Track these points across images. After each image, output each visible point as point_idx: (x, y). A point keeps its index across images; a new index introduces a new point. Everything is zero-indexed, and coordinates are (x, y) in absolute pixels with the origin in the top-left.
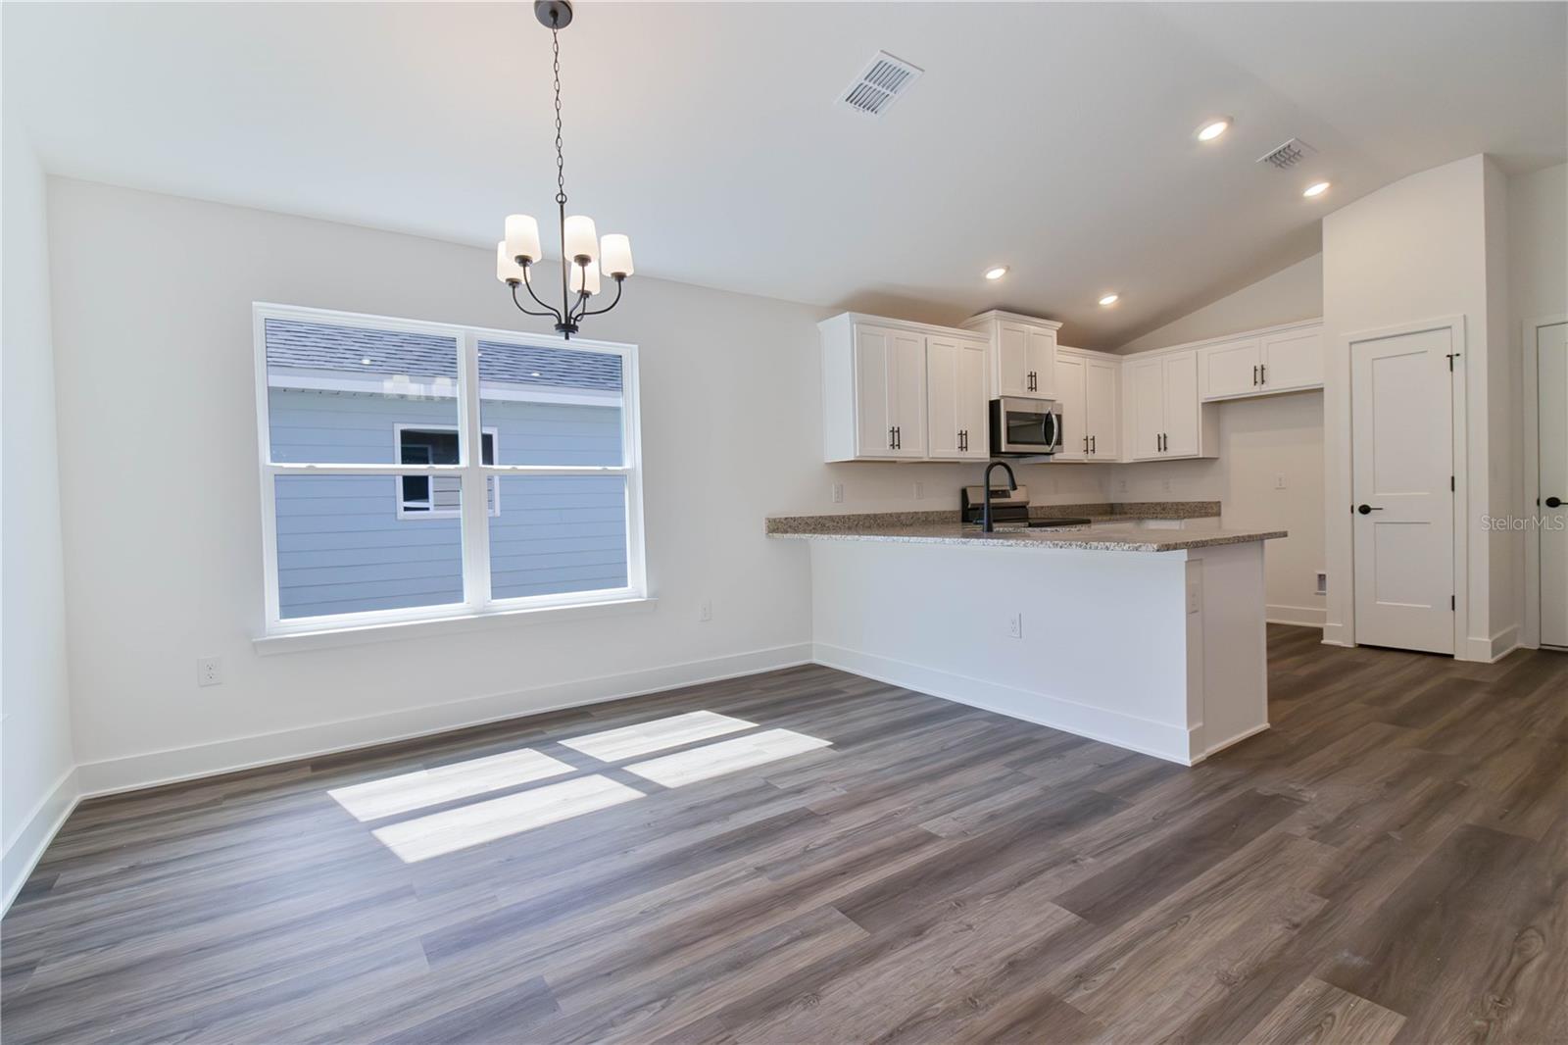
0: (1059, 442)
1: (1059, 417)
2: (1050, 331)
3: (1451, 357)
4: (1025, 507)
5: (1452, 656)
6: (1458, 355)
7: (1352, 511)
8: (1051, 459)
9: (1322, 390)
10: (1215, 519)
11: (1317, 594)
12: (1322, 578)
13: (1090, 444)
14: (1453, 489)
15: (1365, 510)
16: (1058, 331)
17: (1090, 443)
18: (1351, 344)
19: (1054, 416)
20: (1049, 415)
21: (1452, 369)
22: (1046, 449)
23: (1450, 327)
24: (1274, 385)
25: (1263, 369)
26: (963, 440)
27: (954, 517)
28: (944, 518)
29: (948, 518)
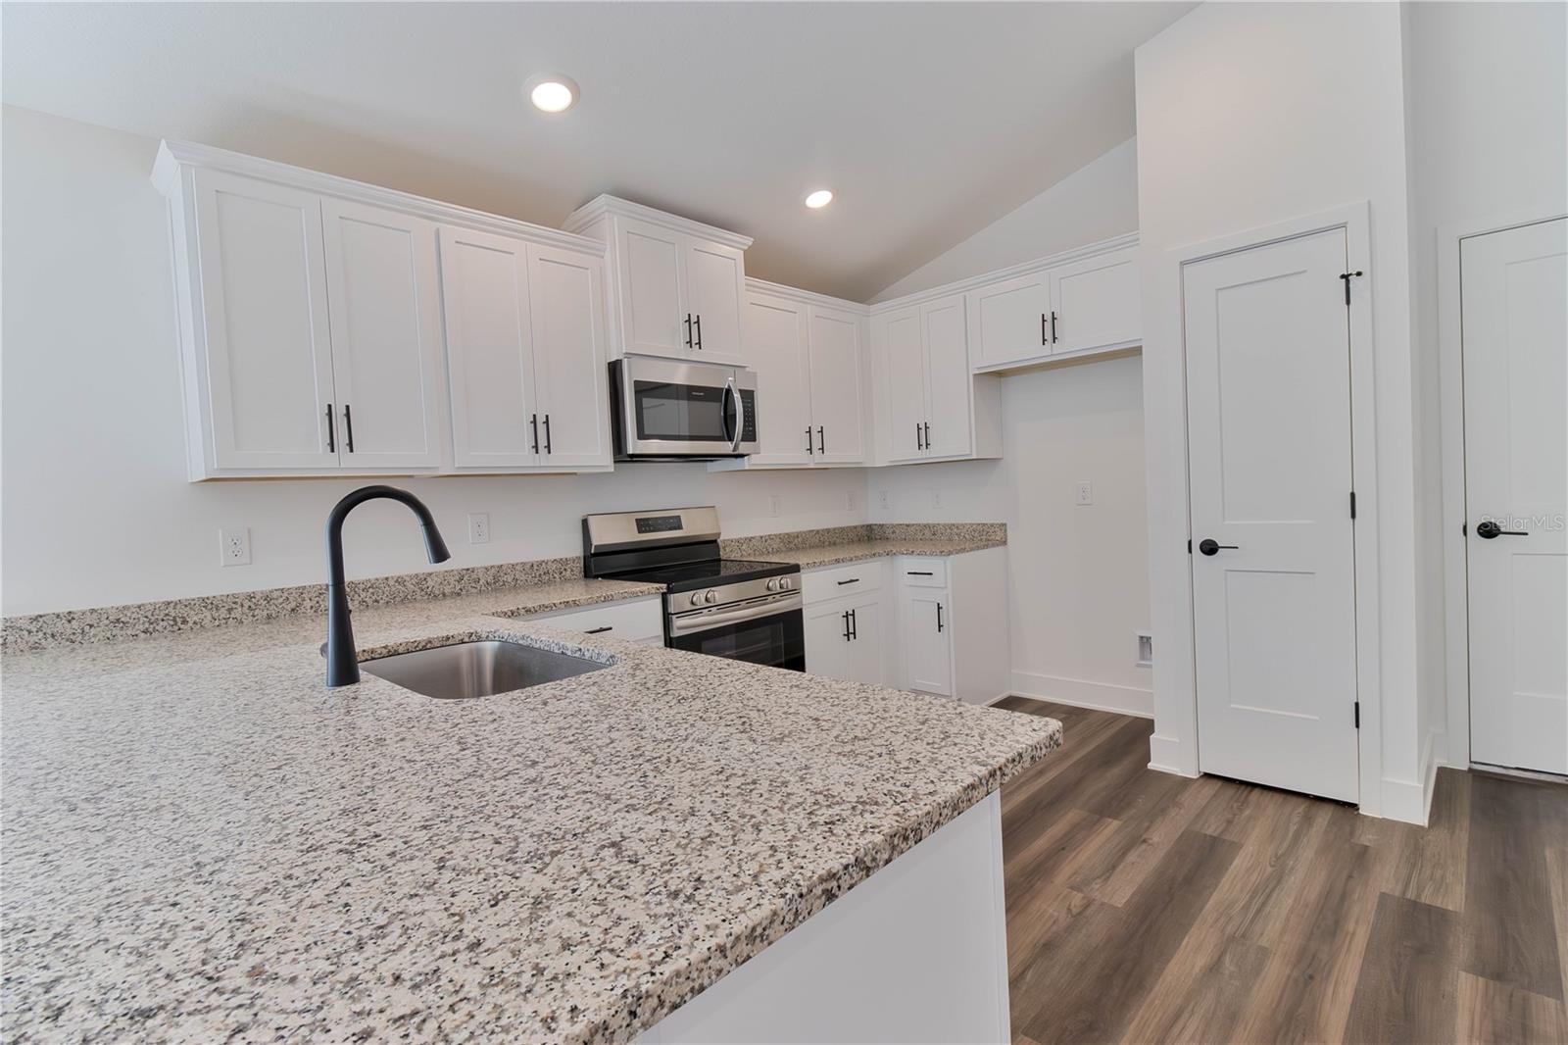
0: (750, 435)
1: (748, 396)
2: (728, 252)
3: (1346, 277)
4: (715, 541)
5: (1354, 806)
6: (1359, 274)
7: (1190, 551)
8: (746, 464)
9: (1137, 351)
10: (1000, 549)
11: (1138, 665)
12: (1145, 642)
13: (815, 439)
14: (1353, 515)
15: (1210, 548)
16: (745, 251)
17: (816, 437)
18: (1183, 264)
19: (737, 396)
20: (729, 391)
21: (1348, 302)
22: (727, 447)
23: (1344, 226)
24: (1070, 344)
25: (1054, 319)
26: (541, 433)
27: (565, 570)
28: (540, 575)
29: (561, 573)
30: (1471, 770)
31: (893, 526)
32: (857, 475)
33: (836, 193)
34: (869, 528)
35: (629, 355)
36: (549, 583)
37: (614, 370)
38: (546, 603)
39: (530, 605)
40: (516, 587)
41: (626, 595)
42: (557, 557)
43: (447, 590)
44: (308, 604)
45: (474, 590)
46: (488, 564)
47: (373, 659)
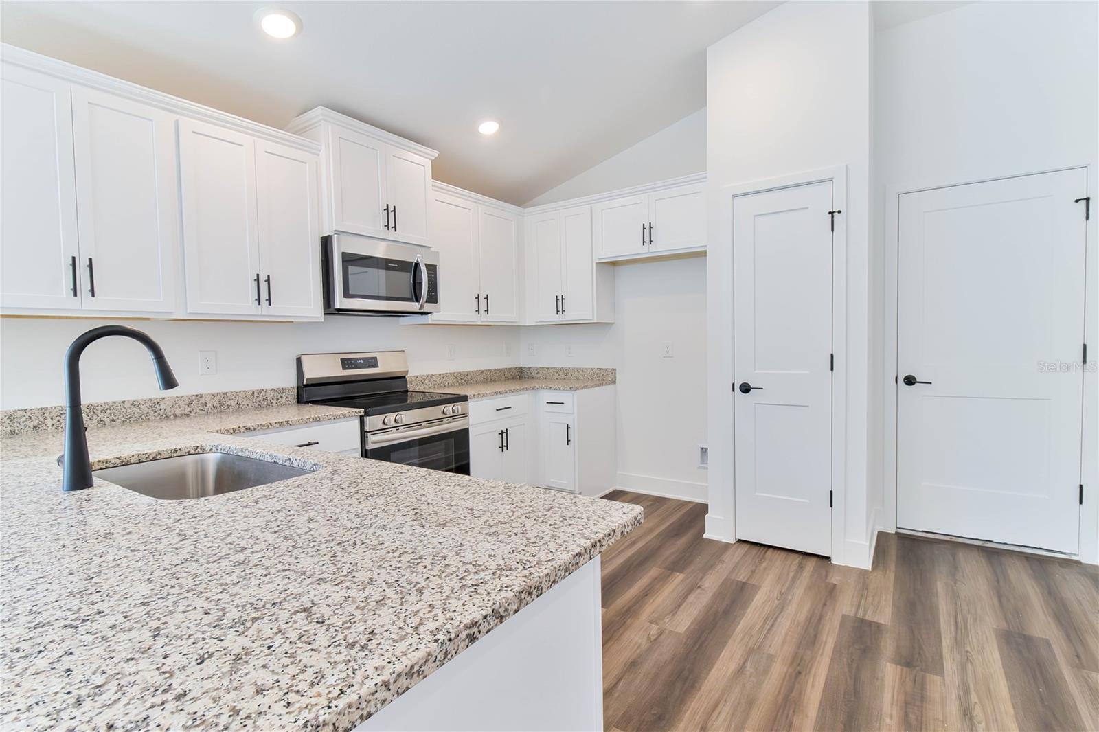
0: (433, 298)
1: (432, 269)
2: (419, 161)
3: (831, 213)
4: (404, 377)
5: (828, 558)
6: (839, 212)
7: (733, 390)
8: (429, 319)
9: (702, 254)
10: (612, 386)
11: (699, 468)
12: (704, 451)
13: (482, 303)
14: (832, 369)
15: (746, 389)
16: (432, 161)
17: (483, 302)
18: (733, 196)
19: (423, 269)
20: (417, 265)
21: (833, 230)
22: (415, 306)
23: (831, 180)
24: (661, 246)
25: (651, 227)
26: (263, 288)
27: (281, 397)
28: (260, 401)
29: (278, 399)
30: (897, 533)
31: (537, 369)
32: (513, 331)
33: (501, 124)
34: (521, 369)
35: (338, 232)
36: (267, 407)
37: (326, 243)
38: (263, 423)
39: (249, 425)
40: (239, 409)
41: (331, 417)
42: (275, 387)
43: (178, 412)
44: (49, 422)
45: (202, 412)
46: (215, 391)
47: (107, 468)
